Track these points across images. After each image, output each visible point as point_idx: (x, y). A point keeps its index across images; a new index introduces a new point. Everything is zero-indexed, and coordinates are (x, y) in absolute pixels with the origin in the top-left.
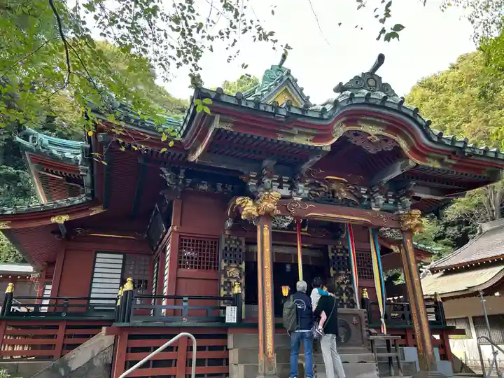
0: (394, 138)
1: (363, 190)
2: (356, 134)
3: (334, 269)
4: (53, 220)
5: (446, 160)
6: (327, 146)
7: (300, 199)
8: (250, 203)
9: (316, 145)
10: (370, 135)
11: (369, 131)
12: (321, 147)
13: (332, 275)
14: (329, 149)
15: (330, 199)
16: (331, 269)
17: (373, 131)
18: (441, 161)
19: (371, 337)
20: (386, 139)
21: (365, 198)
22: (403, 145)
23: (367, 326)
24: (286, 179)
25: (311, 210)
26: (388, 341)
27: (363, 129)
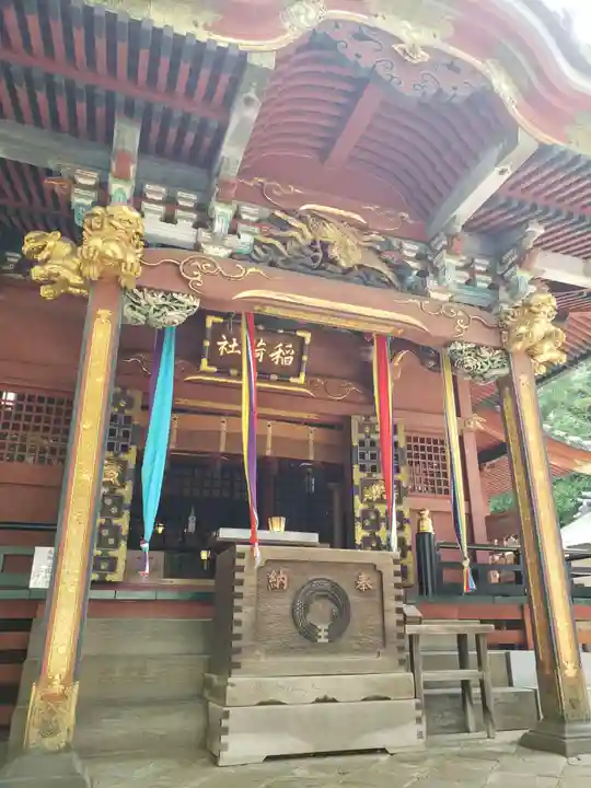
0: (477, 63)
1: (410, 249)
2: (361, 34)
3: (362, 468)
6: (263, 51)
7: (223, 253)
8: (65, 248)
9: (223, 41)
10: (401, 42)
11: (402, 34)
12: (244, 56)
13: (357, 482)
14: (269, 62)
16: (356, 468)
17: (413, 35)
19: (410, 629)
20: (453, 66)
21: (412, 269)
22: (503, 86)
23: (398, 598)
24: (187, 198)
25: (254, 282)
26: (462, 638)
27: (379, 23)
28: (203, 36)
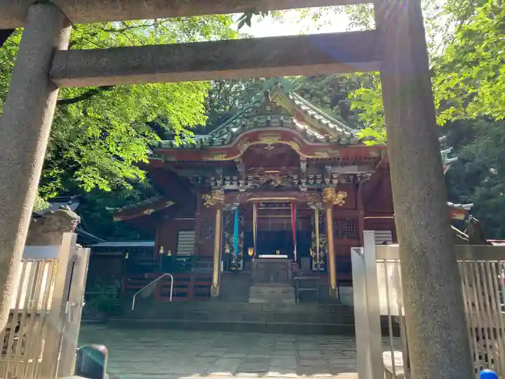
0: (288, 143)
2: (257, 146)
4: (146, 212)
5: (330, 151)
10: (266, 145)
11: (268, 143)
12: (233, 160)
13: (313, 238)
15: (267, 187)
16: (313, 233)
17: (271, 142)
18: (327, 152)
20: (281, 145)
22: (295, 147)
25: (251, 197)
27: (262, 142)
28: (224, 159)
